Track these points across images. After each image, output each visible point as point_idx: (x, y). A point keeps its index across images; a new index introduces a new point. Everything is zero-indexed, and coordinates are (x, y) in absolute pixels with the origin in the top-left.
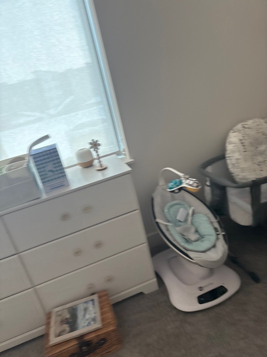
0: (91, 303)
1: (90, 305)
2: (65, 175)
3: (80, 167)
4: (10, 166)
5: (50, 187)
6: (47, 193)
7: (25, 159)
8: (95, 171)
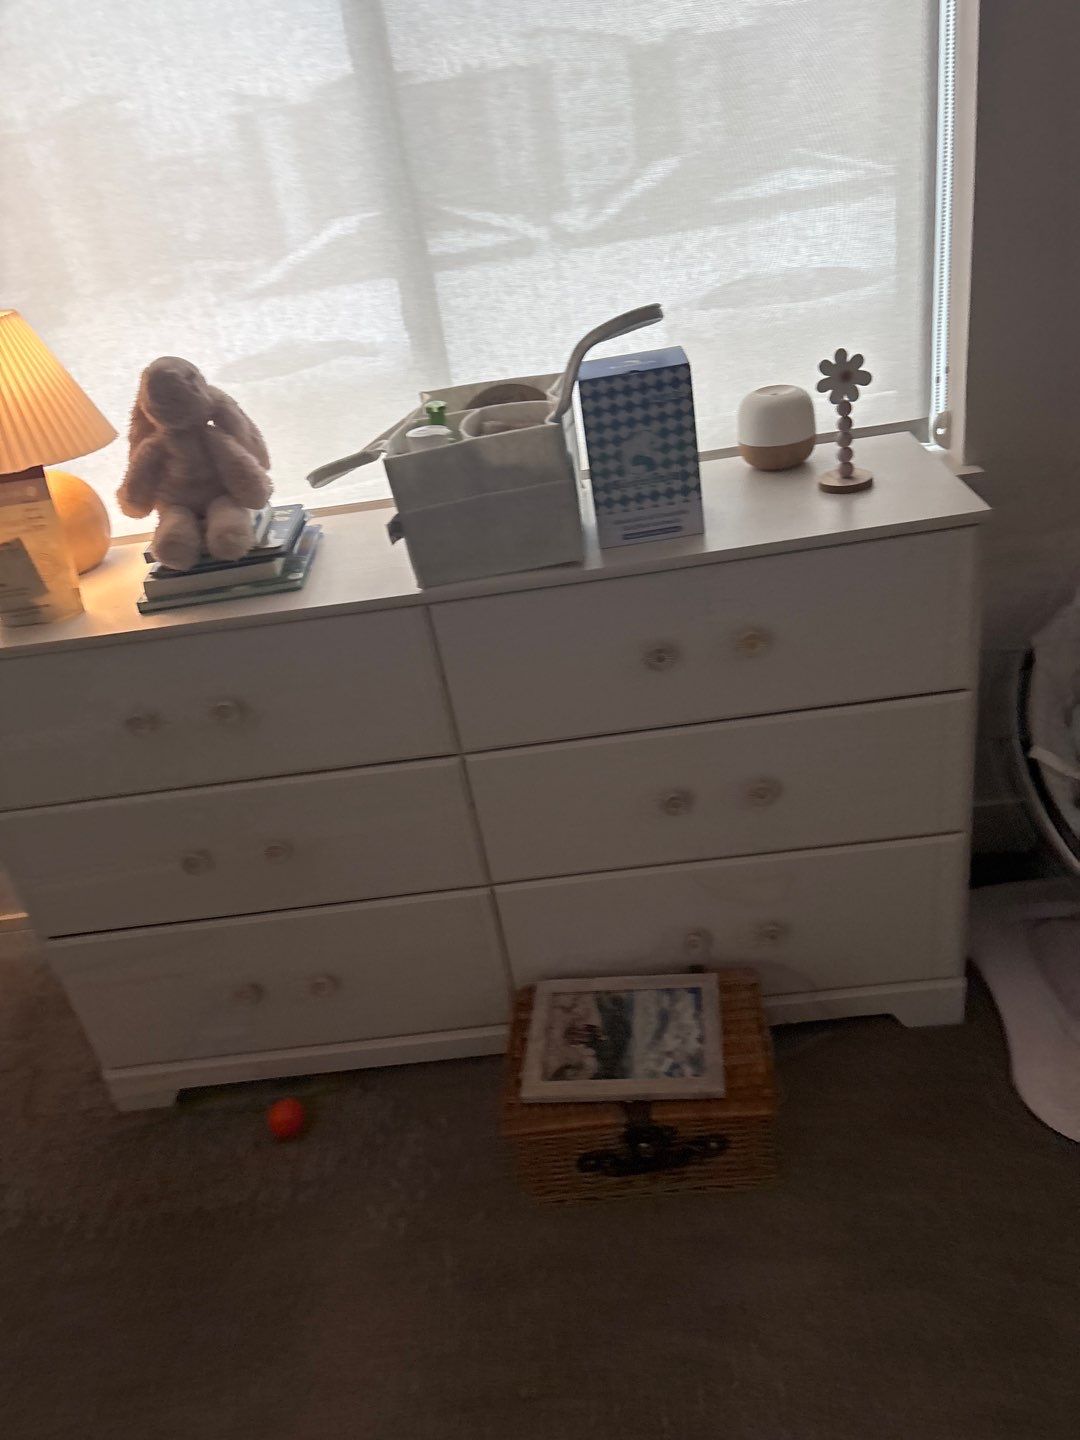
0: (689, 998)
1: (685, 1006)
2: (698, 488)
3: (747, 466)
4: (483, 417)
5: (626, 528)
6: (605, 548)
7: (544, 397)
8: (815, 487)
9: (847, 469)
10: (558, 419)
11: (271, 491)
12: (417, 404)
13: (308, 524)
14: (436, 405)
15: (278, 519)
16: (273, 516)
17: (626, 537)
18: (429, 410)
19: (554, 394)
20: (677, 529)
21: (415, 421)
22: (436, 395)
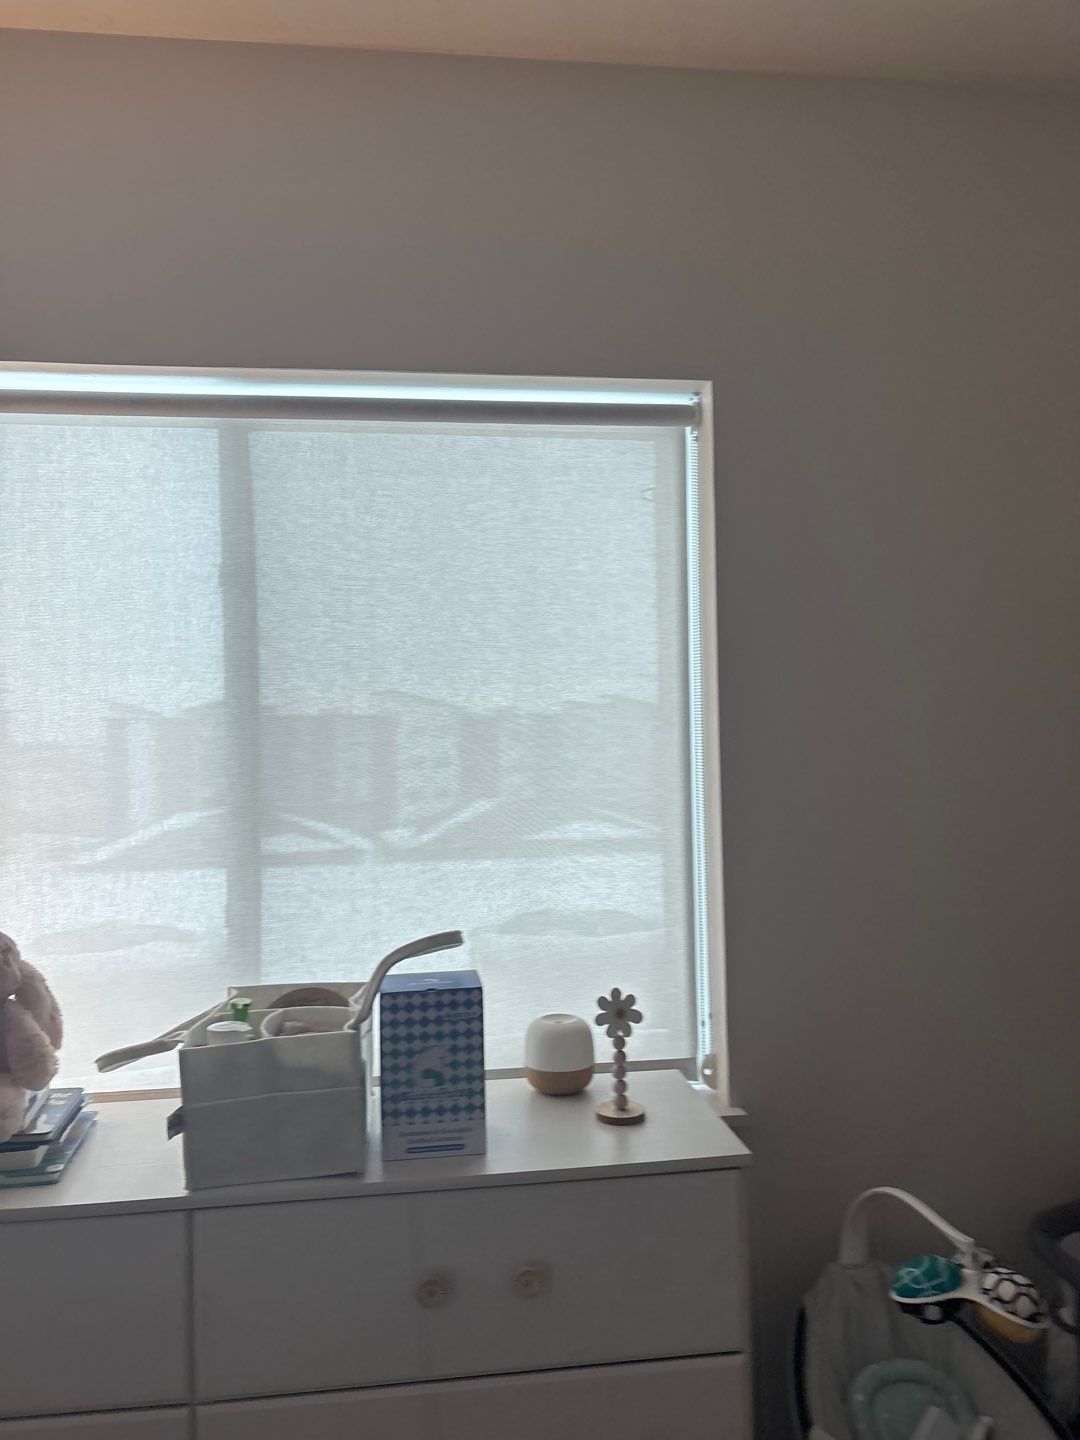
2: (482, 1107)
3: (531, 1088)
4: (285, 1018)
5: (411, 1142)
6: (387, 1160)
7: (346, 1004)
8: (592, 1118)
9: (622, 1103)
10: (356, 1027)
11: (55, 1072)
12: (223, 998)
13: (83, 1110)
14: (241, 1002)
15: (52, 1102)
16: (48, 1099)
17: (410, 1151)
18: (234, 1006)
19: (356, 1001)
20: (461, 1147)
21: (218, 1015)
22: (243, 991)
